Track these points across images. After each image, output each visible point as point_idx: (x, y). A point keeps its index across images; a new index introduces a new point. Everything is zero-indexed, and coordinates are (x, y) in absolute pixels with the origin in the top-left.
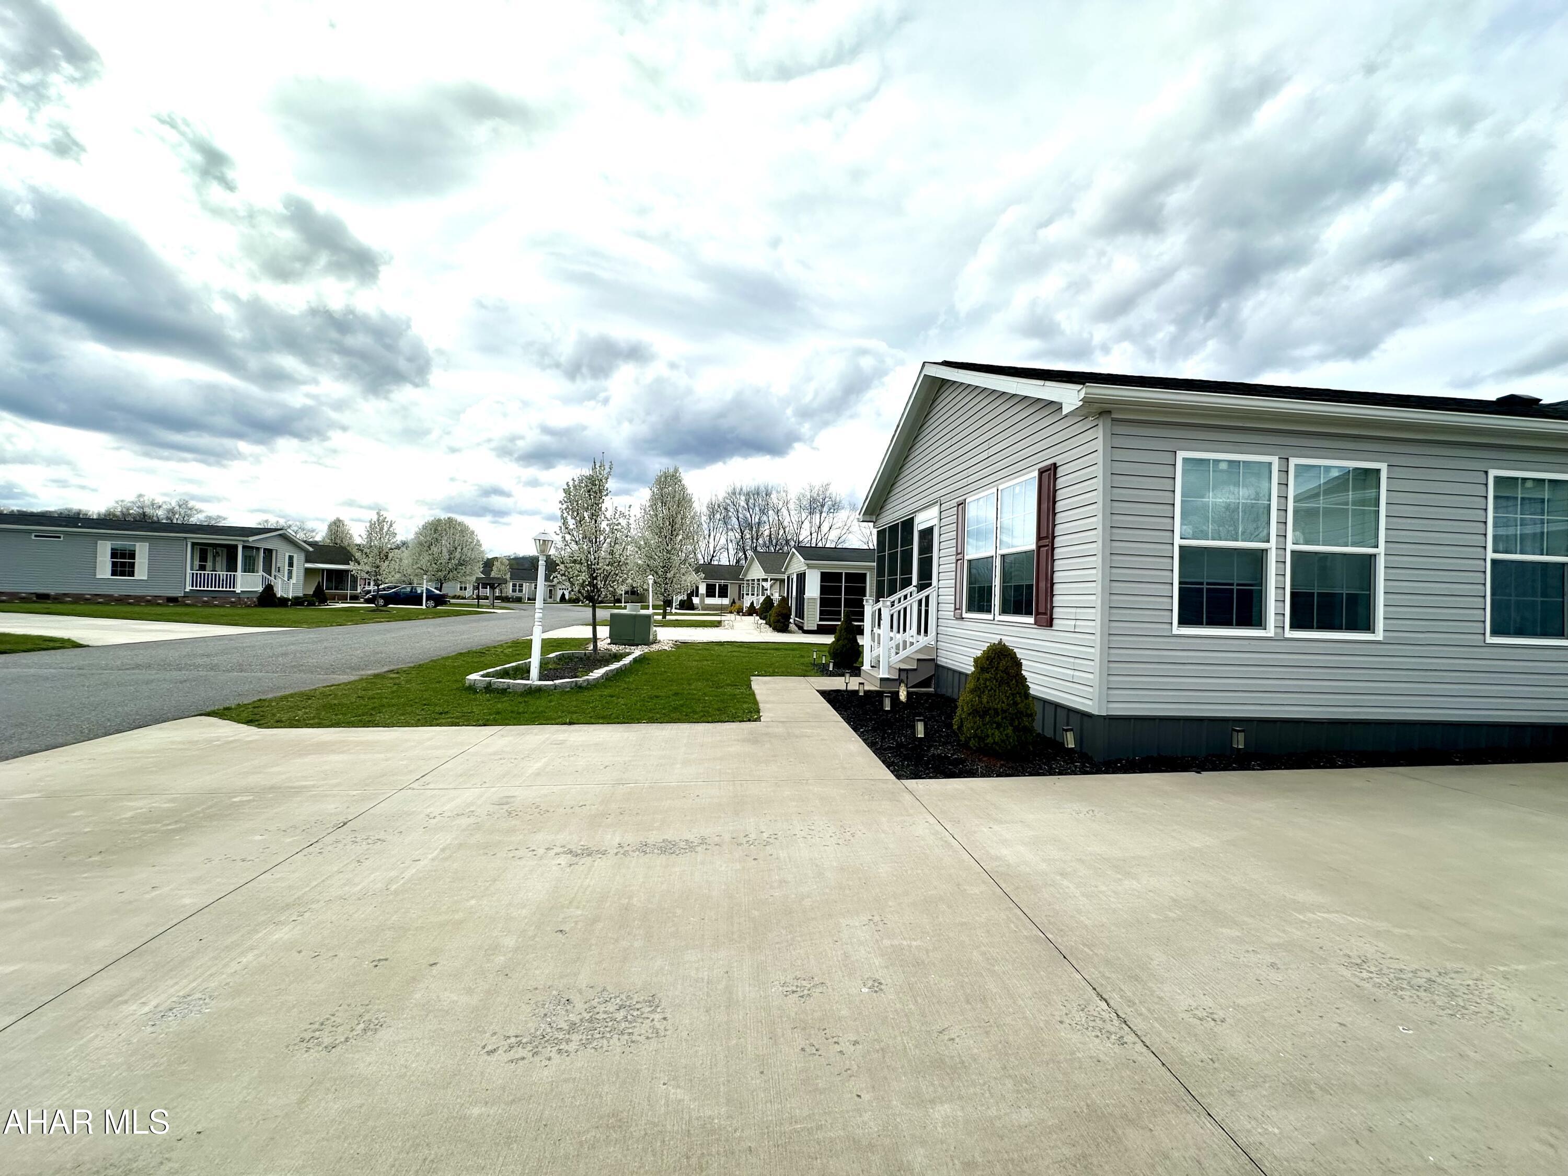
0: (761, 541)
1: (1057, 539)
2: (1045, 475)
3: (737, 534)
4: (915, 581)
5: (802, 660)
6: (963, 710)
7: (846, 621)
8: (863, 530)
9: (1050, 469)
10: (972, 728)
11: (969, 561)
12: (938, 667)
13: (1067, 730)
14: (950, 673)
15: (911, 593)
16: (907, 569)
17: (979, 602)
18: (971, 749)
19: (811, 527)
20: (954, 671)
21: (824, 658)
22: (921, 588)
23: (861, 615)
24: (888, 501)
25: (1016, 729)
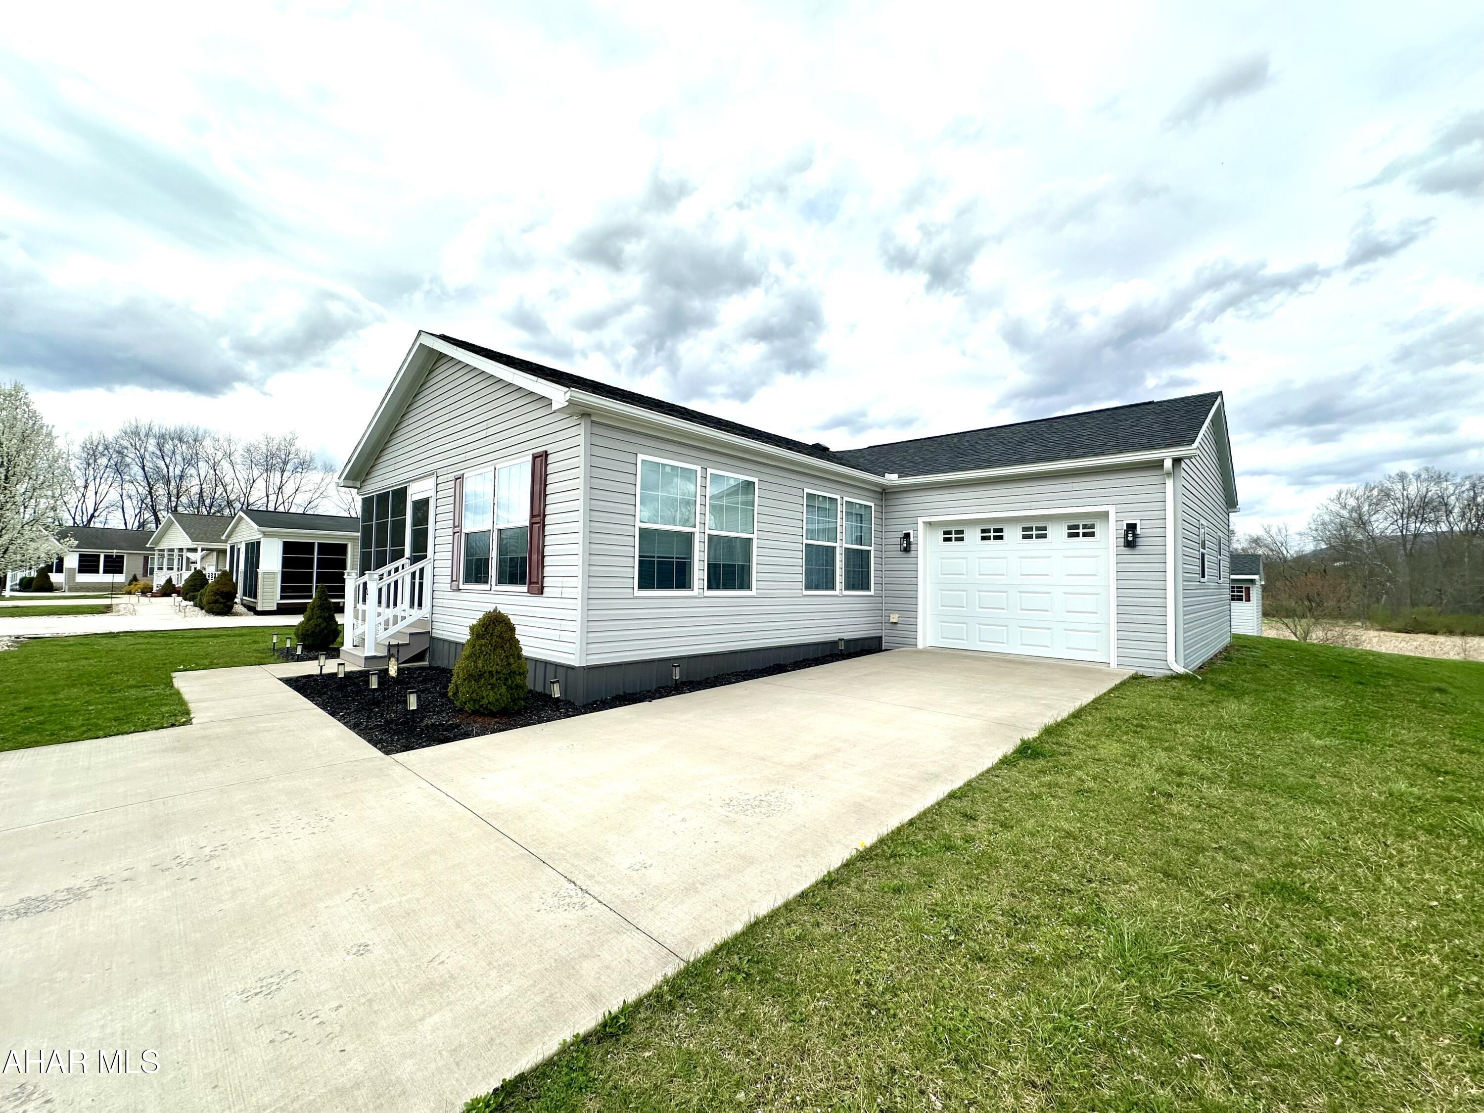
0: (184, 499)
1: (547, 518)
2: (538, 460)
3: (140, 489)
4: (408, 552)
5: (255, 646)
6: (458, 676)
7: (319, 598)
8: (342, 495)
9: (541, 456)
10: (468, 692)
11: (467, 534)
12: (433, 639)
13: (553, 683)
14: (446, 645)
15: (403, 566)
16: (399, 540)
17: (476, 575)
18: (466, 712)
19: (267, 488)
20: (450, 642)
21: (288, 641)
22: (414, 560)
23: (340, 591)
24: (376, 468)
25: (509, 688)
